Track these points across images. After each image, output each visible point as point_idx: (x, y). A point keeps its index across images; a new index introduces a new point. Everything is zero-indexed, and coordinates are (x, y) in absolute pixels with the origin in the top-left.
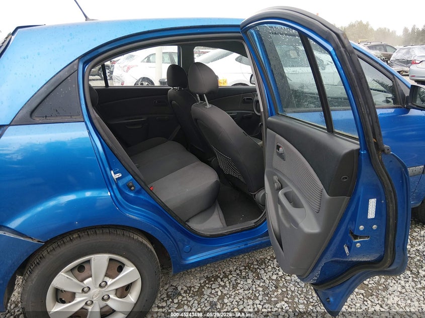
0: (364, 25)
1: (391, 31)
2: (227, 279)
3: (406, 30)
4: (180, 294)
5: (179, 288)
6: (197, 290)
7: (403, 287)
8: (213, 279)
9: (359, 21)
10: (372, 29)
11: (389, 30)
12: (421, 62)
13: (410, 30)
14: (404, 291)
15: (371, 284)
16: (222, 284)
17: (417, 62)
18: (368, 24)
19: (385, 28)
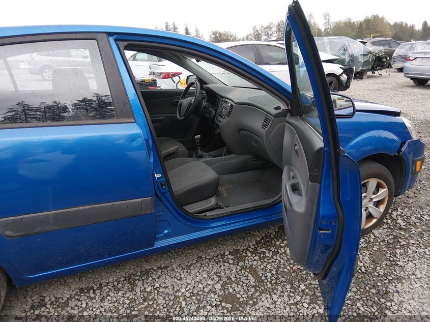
0: (379, 19)
1: (408, 26)
2: (100, 291)
4: (45, 305)
5: (47, 299)
6: (64, 301)
7: (274, 302)
8: (86, 291)
9: (375, 15)
11: (406, 25)
12: (415, 58)
14: (272, 306)
15: (243, 298)
16: (92, 295)
17: (411, 58)
19: (402, 22)
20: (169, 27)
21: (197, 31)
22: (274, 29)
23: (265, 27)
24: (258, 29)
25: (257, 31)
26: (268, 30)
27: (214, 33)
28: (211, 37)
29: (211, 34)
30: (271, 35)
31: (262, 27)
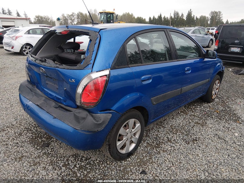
0: (130, 15)
1: (143, 19)
3: (150, 18)
9: (128, 13)
10: (134, 18)
11: (142, 18)
13: (152, 19)
18: (132, 15)
19: (141, 17)
20: (5, 12)
21: (25, 15)
22: (76, 17)
23: (70, 15)
24: (66, 16)
25: (65, 17)
26: (72, 17)
27: (38, 17)
28: (35, 19)
29: (35, 17)
30: (74, 20)
31: (68, 15)
